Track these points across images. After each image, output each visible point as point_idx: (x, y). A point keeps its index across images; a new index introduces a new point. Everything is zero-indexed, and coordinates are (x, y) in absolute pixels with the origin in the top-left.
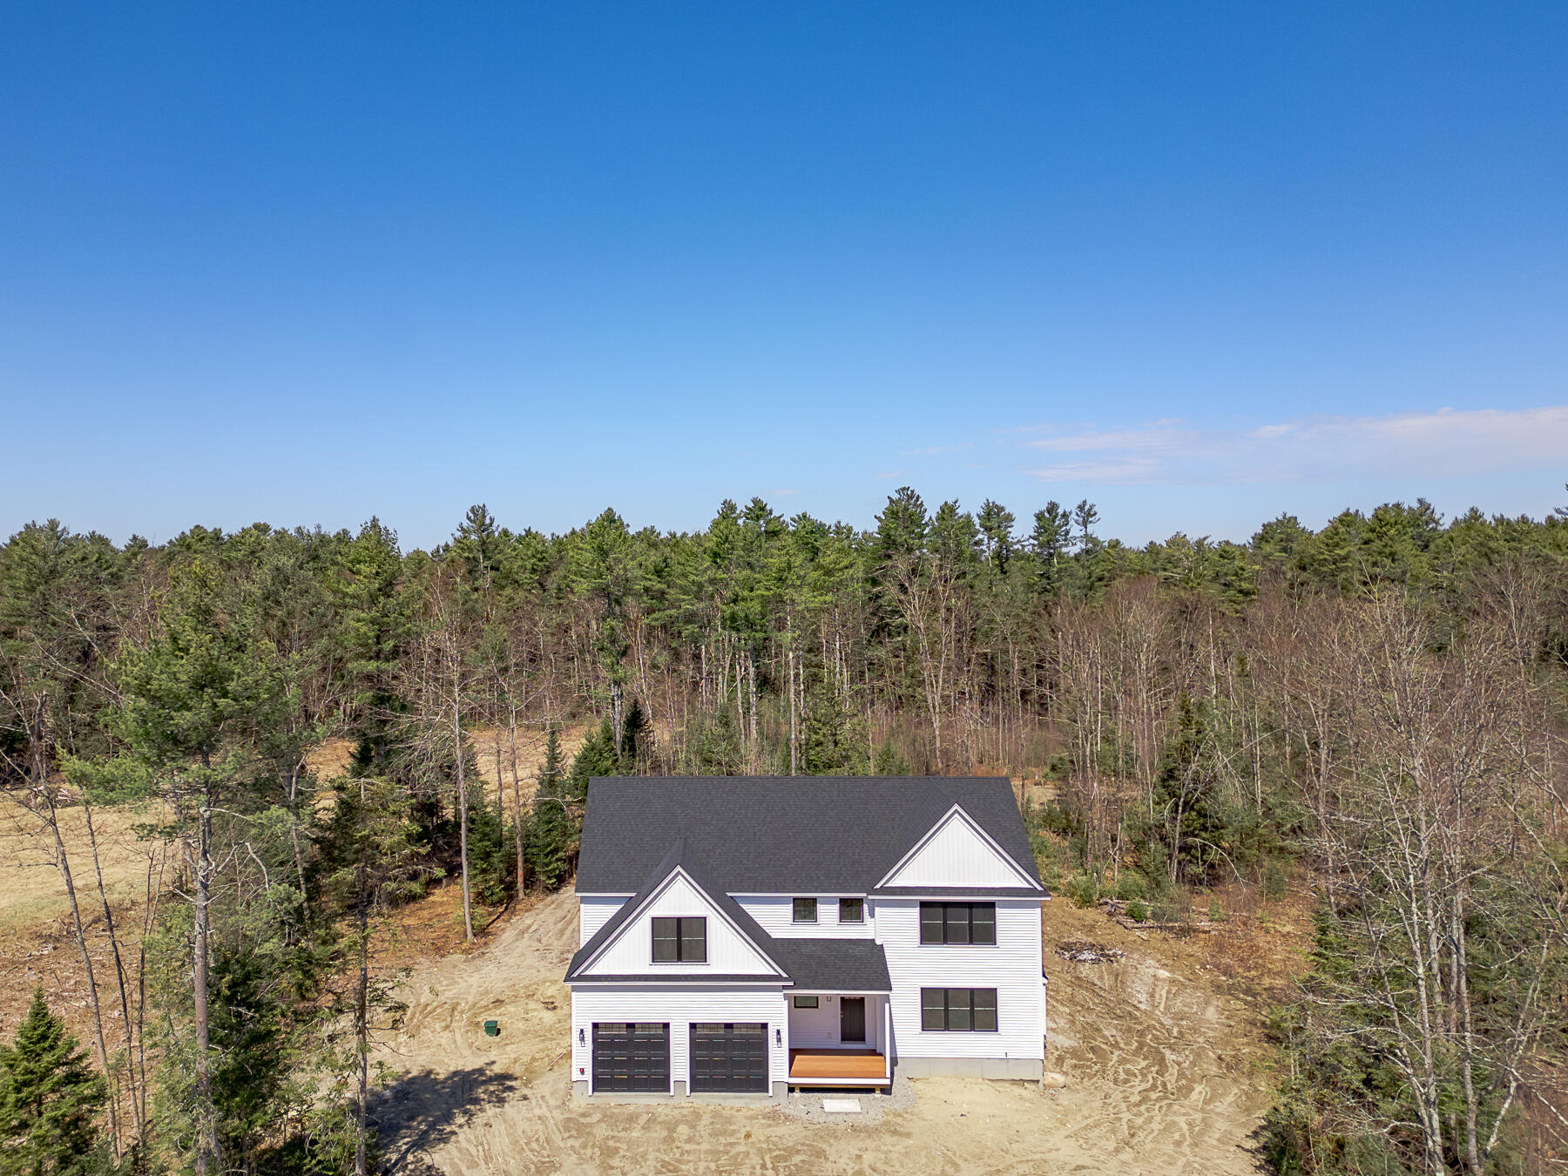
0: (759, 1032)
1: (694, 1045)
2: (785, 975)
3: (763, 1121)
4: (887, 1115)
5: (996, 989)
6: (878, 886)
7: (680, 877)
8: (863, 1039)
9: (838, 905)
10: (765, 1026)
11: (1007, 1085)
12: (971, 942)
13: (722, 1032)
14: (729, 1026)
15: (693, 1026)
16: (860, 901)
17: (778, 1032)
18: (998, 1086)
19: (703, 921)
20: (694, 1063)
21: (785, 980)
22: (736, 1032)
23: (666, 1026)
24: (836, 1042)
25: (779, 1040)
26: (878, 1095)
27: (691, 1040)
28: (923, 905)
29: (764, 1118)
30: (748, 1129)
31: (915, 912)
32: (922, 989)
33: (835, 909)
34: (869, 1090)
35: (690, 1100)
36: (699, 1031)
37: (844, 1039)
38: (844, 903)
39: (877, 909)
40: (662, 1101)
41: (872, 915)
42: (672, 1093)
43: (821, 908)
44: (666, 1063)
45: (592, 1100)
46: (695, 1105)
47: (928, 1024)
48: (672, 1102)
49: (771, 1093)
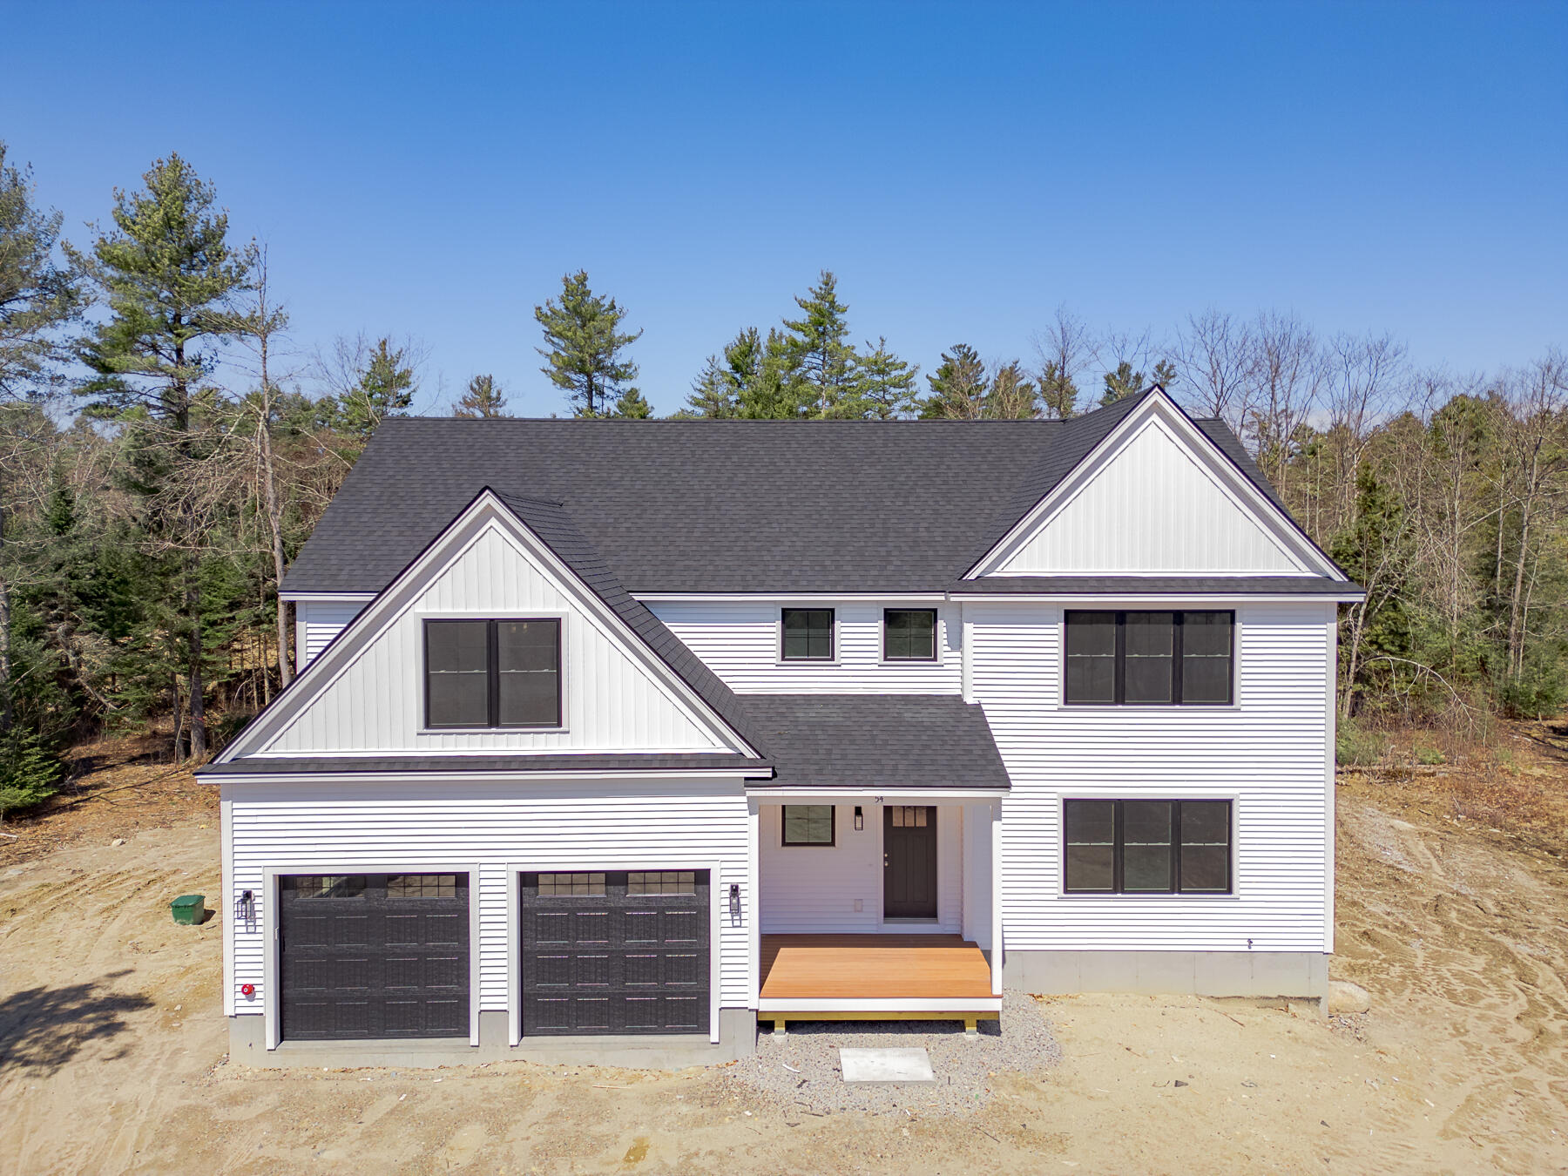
0: (687, 892)
1: (531, 922)
2: (750, 754)
3: (684, 1109)
4: (998, 1086)
5: (1229, 802)
6: (972, 576)
7: (493, 522)
8: (932, 913)
9: (881, 623)
10: (702, 877)
11: (1250, 1008)
12: (1178, 700)
13: (599, 893)
14: (616, 879)
15: (528, 880)
16: (930, 615)
17: (735, 890)
18: (1232, 1007)
19: (550, 629)
20: (530, 966)
21: (752, 765)
22: (635, 894)
23: (462, 880)
24: (872, 919)
25: (736, 910)
26: (971, 1035)
27: (523, 912)
28: (1071, 616)
29: (689, 1100)
30: (642, 1130)
31: (1053, 636)
32: (1067, 802)
33: (875, 631)
34: (954, 1024)
35: (519, 1054)
36: (545, 892)
37: (890, 913)
38: (893, 618)
39: (969, 628)
40: (449, 1059)
41: (957, 643)
42: (474, 1040)
43: (844, 632)
44: (459, 968)
45: (276, 1061)
46: (529, 1067)
47: (1079, 878)
48: (473, 1061)
49: (714, 1037)
